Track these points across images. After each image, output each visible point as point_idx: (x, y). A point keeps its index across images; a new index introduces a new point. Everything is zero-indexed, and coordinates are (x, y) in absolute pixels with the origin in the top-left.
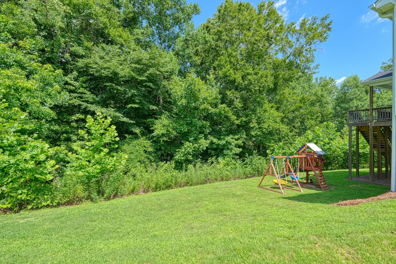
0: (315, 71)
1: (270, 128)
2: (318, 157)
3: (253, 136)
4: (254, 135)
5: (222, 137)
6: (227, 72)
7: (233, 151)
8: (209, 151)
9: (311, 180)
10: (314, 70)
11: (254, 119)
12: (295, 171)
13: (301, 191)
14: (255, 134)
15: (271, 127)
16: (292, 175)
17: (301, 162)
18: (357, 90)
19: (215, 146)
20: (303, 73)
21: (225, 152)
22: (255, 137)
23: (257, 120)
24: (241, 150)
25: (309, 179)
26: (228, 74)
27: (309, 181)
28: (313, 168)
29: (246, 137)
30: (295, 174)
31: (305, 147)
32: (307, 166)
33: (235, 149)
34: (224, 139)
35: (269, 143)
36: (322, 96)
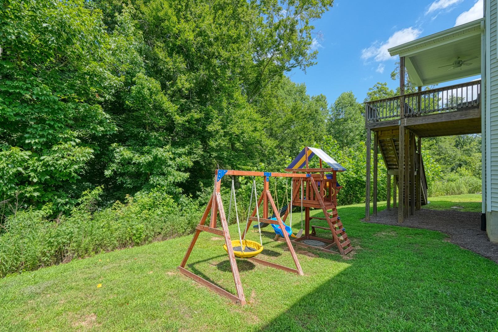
0: (312, 61)
1: (244, 137)
2: (330, 178)
3: (213, 149)
4: (215, 147)
5: (146, 148)
6: (158, 10)
7: (171, 179)
8: (119, 180)
9: (313, 228)
10: (310, 60)
11: (217, 118)
12: (284, 213)
13: (298, 273)
14: (217, 146)
15: (245, 135)
16: (277, 223)
17: (297, 190)
18: (351, 108)
19: (132, 169)
20: (297, 60)
21: (153, 180)
22: (216, 151)
23: (221, 121)
24: (187, 175)
25: (310, 228)
26: (161, 14)
27: (310, 232)
28: (322, 202)
29: (202, 153)
30: (284, 220)
31: (304, 156)
32: (309, 199)
33: (176, 173)
34: (149, 152)
35: (244, 165)
36: (317, 111)
